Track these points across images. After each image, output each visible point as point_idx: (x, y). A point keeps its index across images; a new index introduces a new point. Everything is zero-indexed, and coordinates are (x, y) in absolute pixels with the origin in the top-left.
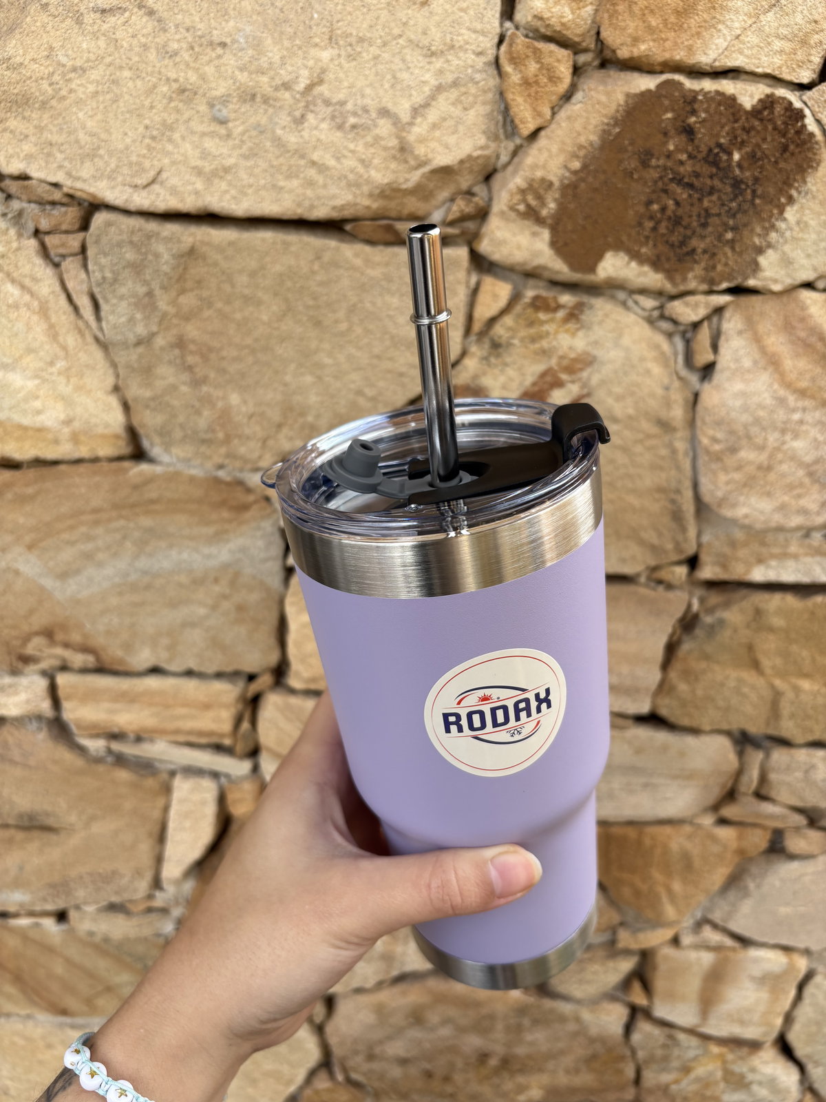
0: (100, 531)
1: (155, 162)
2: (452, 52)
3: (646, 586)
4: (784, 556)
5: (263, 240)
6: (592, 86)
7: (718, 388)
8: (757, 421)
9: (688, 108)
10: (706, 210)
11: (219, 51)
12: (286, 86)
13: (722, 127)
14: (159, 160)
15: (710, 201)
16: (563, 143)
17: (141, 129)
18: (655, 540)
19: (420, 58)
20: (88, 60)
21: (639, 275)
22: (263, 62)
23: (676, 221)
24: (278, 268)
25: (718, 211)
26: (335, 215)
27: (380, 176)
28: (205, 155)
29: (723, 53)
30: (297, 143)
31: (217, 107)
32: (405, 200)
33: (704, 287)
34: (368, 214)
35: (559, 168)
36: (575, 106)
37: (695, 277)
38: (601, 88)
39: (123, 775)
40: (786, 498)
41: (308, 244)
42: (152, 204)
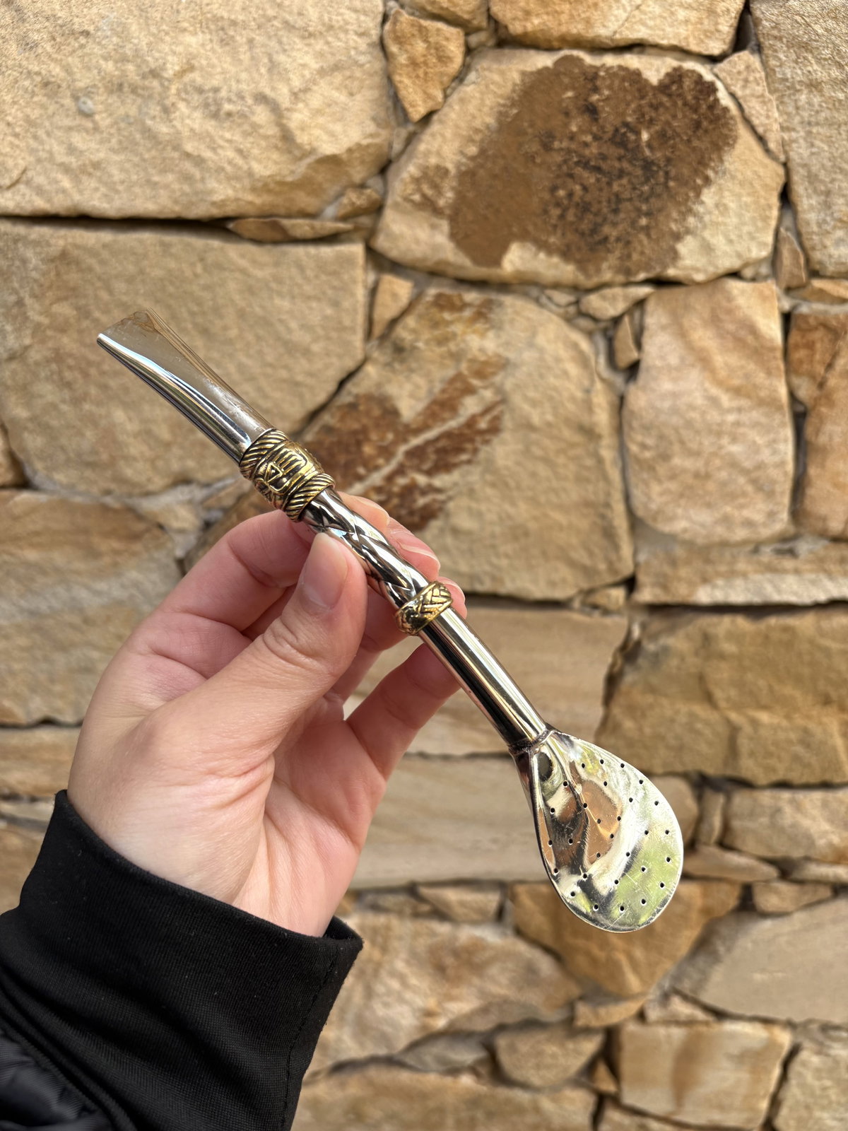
1: (19, 161)
2: (331, 33)
3: (581, 611)
4: (731, 574)
5: (141, 242)
6: (485, 66)
8: (689, 424)
9: (590, 86)
11: (82, 40)
12: (154, 74)
13: (628, 105)
14: (23, 159)
15: (620, 185)
16: (457, 127)
17: (3, 126)
18: (587, 561)
19: (297, 40)
21: (549, 267)
22: (129, 50)
23: (585, 208)
24: (158, 273)
25: (629, 196)
26: (216, 212)
27: (262, 169)
28: (71, 150)
29: (623, 25)
30: (167, 134)
31: (83, 99)
32: (293, 195)
34: (253, 211)
35: (454, 154)
36: (469, 89)
37: (610, 268)
38: (495, 66)
40: (728, 509)
41: (189, 245)
42: (18, 205)
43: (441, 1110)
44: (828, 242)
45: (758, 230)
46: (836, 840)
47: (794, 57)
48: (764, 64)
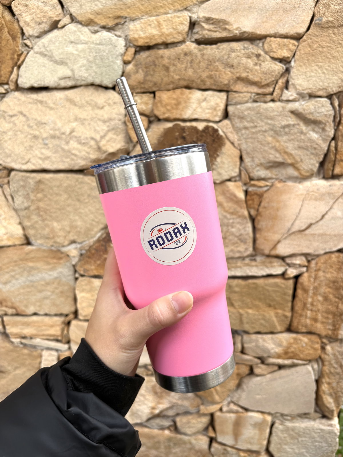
0: (16, 268)
1: (28, 157)
2: (111, 121)
5: (61, 176)
6: (154, 127)
9: (183, 131)
11: (44, 125)
12: (64, 134)
13: (194, 136)
17: (23, 148)
19: (102, 123)
20: (8, 130)
26: (81, 168)
27: (93, 157)
29: (191, 115)
30: (68, 149)
31: (45, 141)
36: (149, 133)
39: (26, 351)
41: (74, 177)
42: (28, 168)
43: (159, 442)
44: (255, 171)
45: (234, 168)
46: (277, 350)
47: (240, 121)
48: (231, 123)
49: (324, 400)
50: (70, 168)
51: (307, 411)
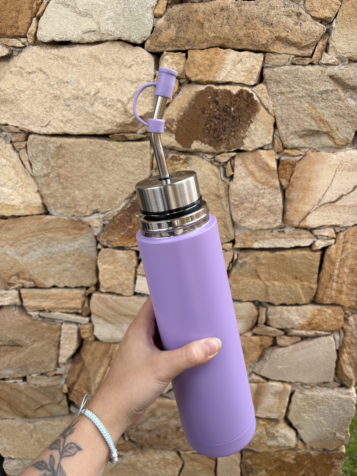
1: (48, 119)
2: (139, 81)
4: (264, 239)
5: (83, 141)
6: (185, 90)
7: (235, 183)
8: (248, 194)
9: (215, 95)
10: (225, 126)
11: (66, 84)
12: (88, 94)
13: (227, 100)
15: (226, 123)
16: (177, 107)
17: (43, 109)
19: (129, 84)
20: (25, 88)
21: (205, 148)
22: (80, 87)
23: (215, 130)
24: (88, 150)
25: (228, 126)
26: (105, 133)
27: (119, 120)
28: (63, 116)
29: (225, 77)
30: (92, 111)
31: (67, 101)
32: (129, 127)
33: (226, 150)
34: (116, 132)
35: (176, 115)
36: (180, 96)
37: (223, 147)
38: (187, 90)
39: (45, 324)
40: (262, 219)
41: (98, 142)
42: (47, 132)
44: (288, 139)
45: (267, 136)
46: (301, 322)
47: (276, 85)
48: (267, 87)
49: (344, 369)
50: (94, 132)
51: (326, 380)
